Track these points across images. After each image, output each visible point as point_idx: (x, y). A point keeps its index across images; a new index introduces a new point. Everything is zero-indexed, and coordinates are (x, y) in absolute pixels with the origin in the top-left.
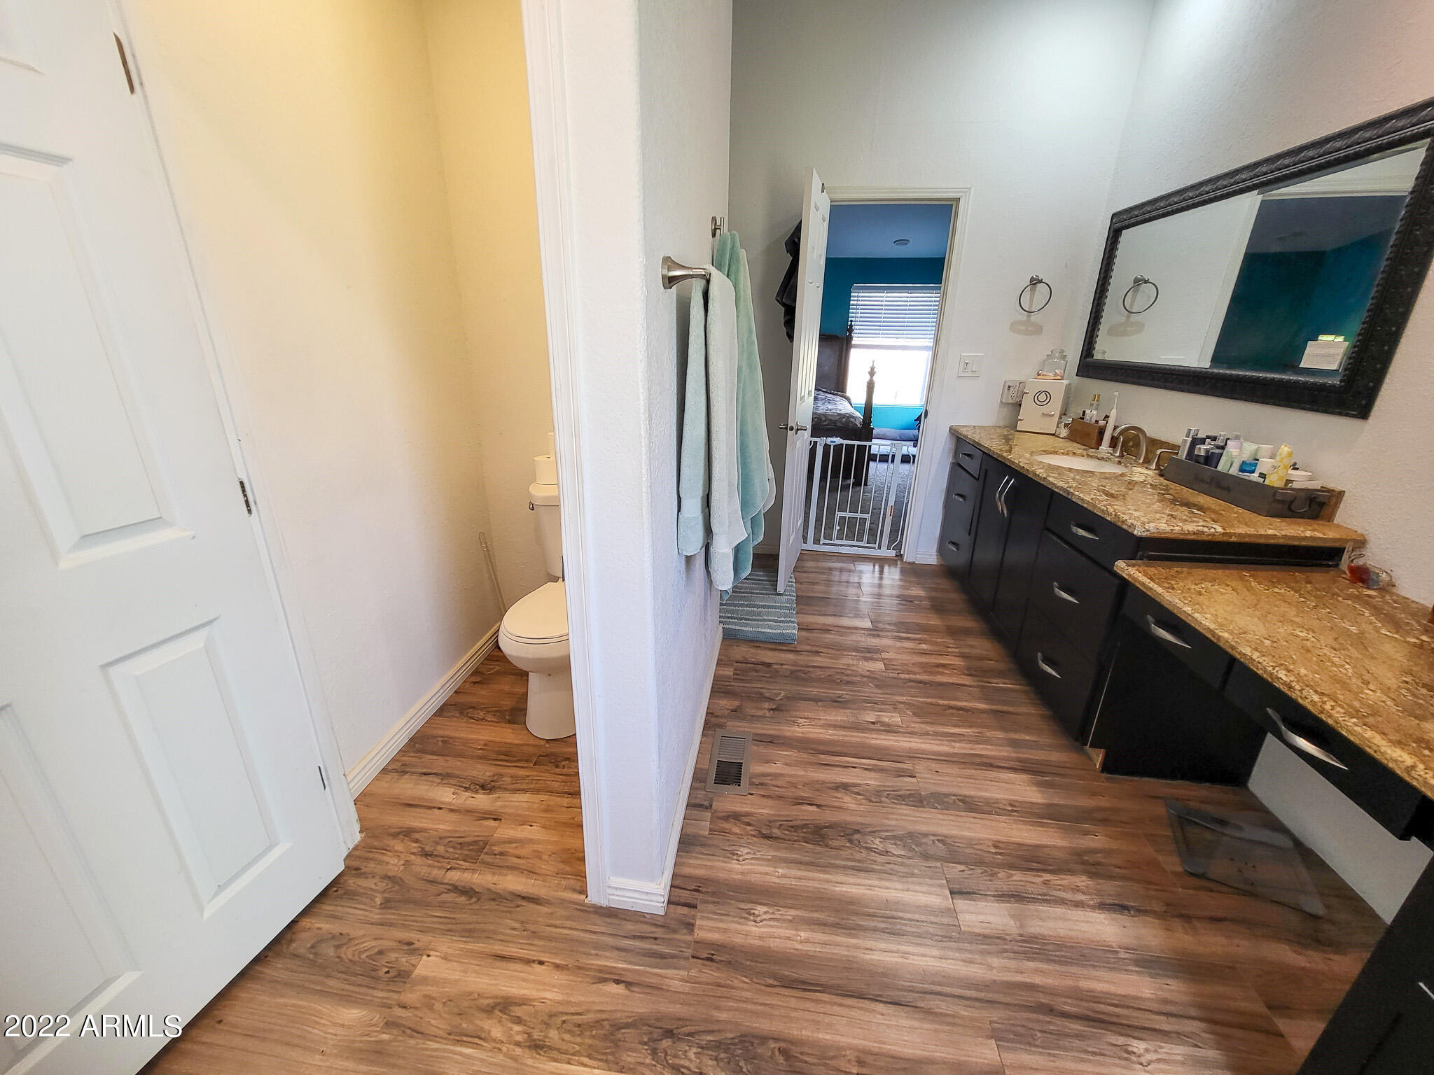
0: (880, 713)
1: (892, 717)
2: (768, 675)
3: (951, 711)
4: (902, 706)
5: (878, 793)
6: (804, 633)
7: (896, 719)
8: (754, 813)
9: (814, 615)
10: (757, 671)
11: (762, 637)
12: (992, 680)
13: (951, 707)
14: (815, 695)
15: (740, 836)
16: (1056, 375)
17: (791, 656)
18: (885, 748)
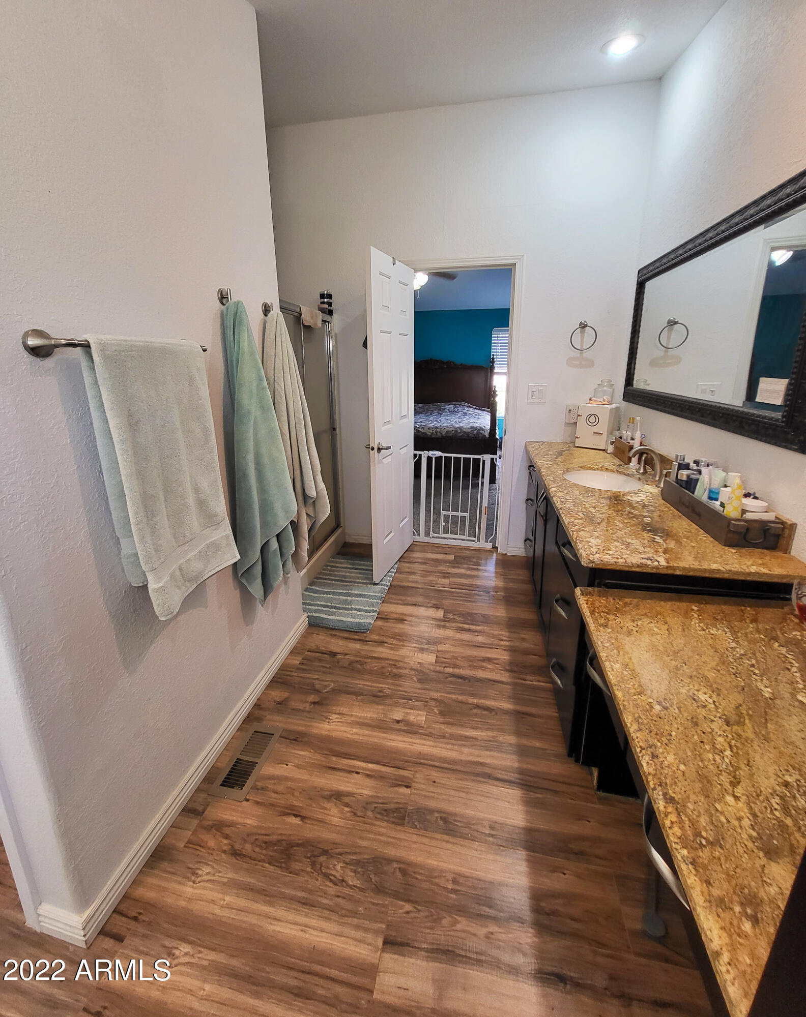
0: (409, 711)
1: (419, 715)
2: (328, 666)
3: (475, 711)
4: (432, 703)
5: (367, 804)
6: (380, 623)
7: (419, 717)
8: (237, 824)
9: (397, 604)
10: (320, 660)
11: (340, 625)
12: (528, 677)
13: (477, 706)
14: (361, 689)
15: (211, 851)
16: (604, 400)
17: (357, 646)
18: (398, 752)
